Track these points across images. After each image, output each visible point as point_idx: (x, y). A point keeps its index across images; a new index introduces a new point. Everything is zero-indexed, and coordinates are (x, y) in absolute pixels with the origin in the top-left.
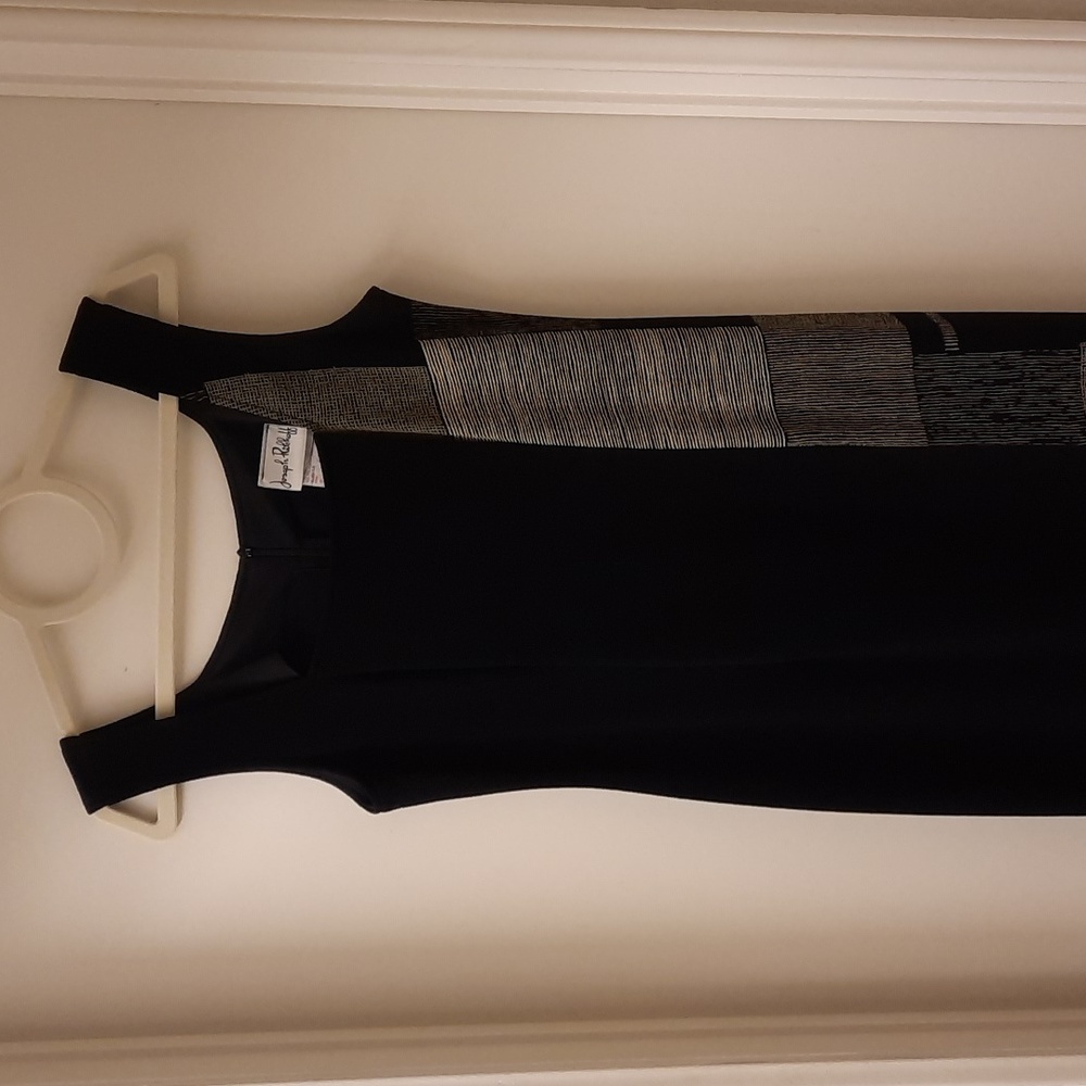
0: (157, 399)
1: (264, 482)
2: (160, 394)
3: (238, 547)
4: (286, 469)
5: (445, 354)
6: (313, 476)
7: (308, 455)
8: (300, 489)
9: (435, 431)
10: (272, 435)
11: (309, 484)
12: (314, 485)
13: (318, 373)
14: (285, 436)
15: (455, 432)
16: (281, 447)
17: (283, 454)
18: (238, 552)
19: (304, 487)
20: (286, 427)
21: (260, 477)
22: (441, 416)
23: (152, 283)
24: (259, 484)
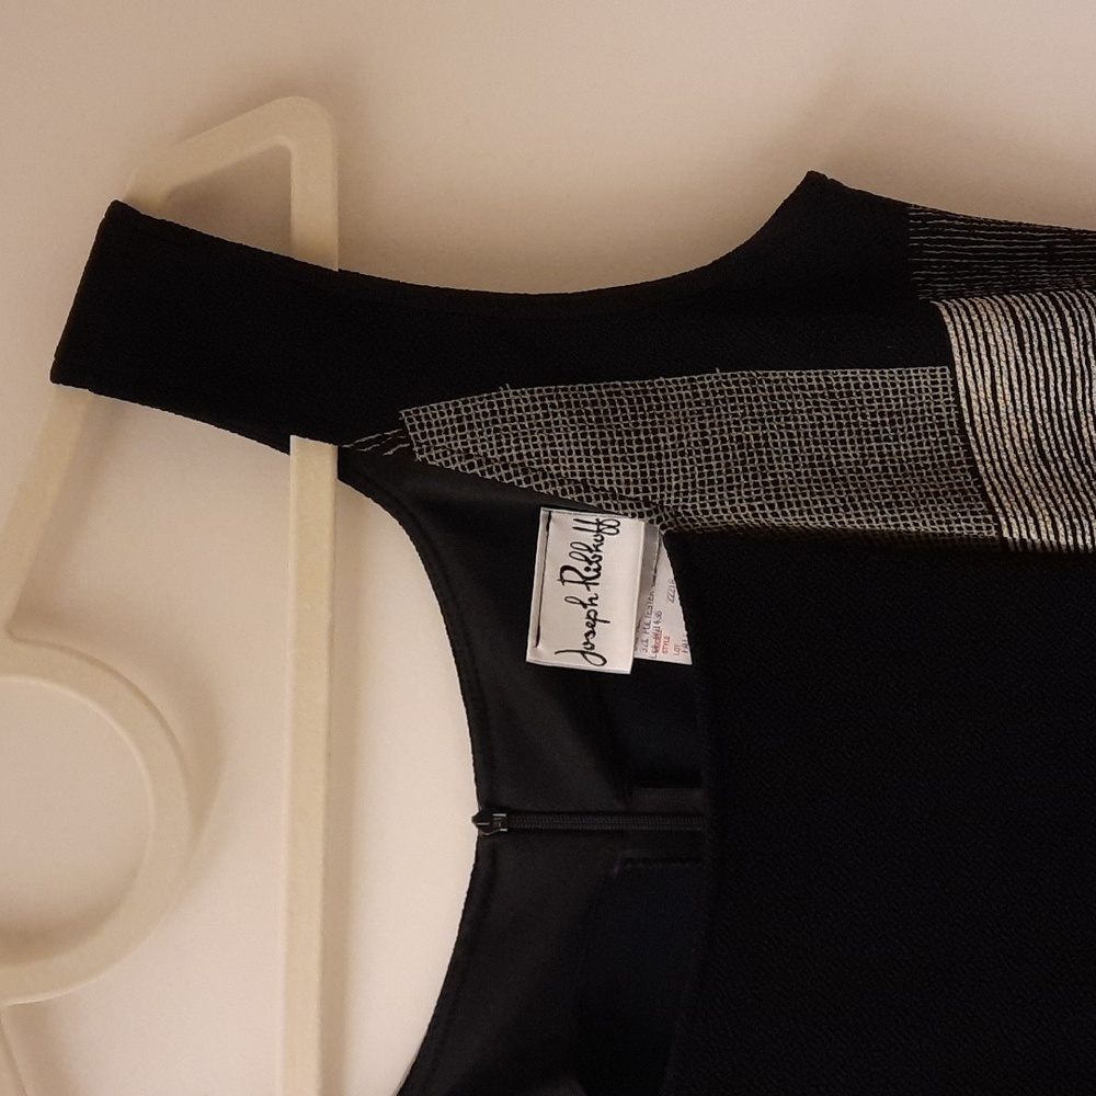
0: (286, 449)
1: (541, 653)
2: (293, 438)
3: (475, 810)
4: (593, 621)
5: (1001, 334)
6: (657, 637)
7: (647, 581)
8: (625, 667)
9: (966, 526)
10: (560, 536)
11: (648, 655)
12: (661, 657)
13: (675, 386)
14: (589, 539)
15: (1017, 530)
16: (581, 566)
17: (586, 581)
18: (476, 819)
19: (637, 662)
20: (592, 517)
21: (531, 641)
22: (983, 490)
23: (276, 170)
24: (529, 658)
